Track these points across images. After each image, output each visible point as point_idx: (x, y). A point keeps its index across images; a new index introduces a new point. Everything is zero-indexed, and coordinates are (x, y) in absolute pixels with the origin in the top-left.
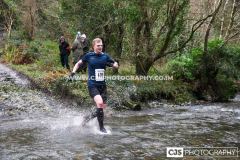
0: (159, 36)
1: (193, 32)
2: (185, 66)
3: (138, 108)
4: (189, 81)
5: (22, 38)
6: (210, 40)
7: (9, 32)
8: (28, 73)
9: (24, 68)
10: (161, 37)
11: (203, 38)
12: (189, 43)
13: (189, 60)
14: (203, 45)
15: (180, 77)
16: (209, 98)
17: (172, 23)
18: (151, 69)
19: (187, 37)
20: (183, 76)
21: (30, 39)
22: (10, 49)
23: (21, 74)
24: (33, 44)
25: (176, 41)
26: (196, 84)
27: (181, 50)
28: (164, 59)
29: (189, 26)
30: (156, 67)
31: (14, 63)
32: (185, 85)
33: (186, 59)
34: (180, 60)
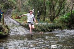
1: (68, 8)
3: (51, 31)
5: (17, 12)
6: (73, 10)
9: (18, 20)
10: (58, 10)
12: (66, 11)
13: (66, 16)
15: (64, 22)
16: (73, 28)
17: (61, 5)
18: (55, 19)
19: (66, 9)
20: (64, 21)
22: (14, 15)
23: (17, 22)
24: (20, 13)
26: (69, 24)
27: (64, 13)
28: (58, 16)
29: (66, 6)
30: (56, 19)
31: (15, 18)
32: (65, 24)
34: (64, 17)
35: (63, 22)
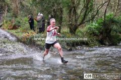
0: (81, 13)
1: (98, 11)
2: (94, 28)
4: (97, 36)
5: (12, 17)
6: (107, 15)
7: (6, 14)
8: (16, 34)
9: (14, 31)
10: (82, 14)
11: (104, 14)
13: (96, 25)
14: (103, 17)
17: (87, 7)
18: (77, 30)
19: (95, 13)
21: (16, 17)
22: (6, 22)
23: (12, 35)
24: (18, 19)
25: (90, 16)
26: (101, 37)
27: (92, 20)
30: (80, 29)
31: (8, 29)
32: (95, 38)
33: (95, 24)
34: (92, 25)
35: (91, 34)
